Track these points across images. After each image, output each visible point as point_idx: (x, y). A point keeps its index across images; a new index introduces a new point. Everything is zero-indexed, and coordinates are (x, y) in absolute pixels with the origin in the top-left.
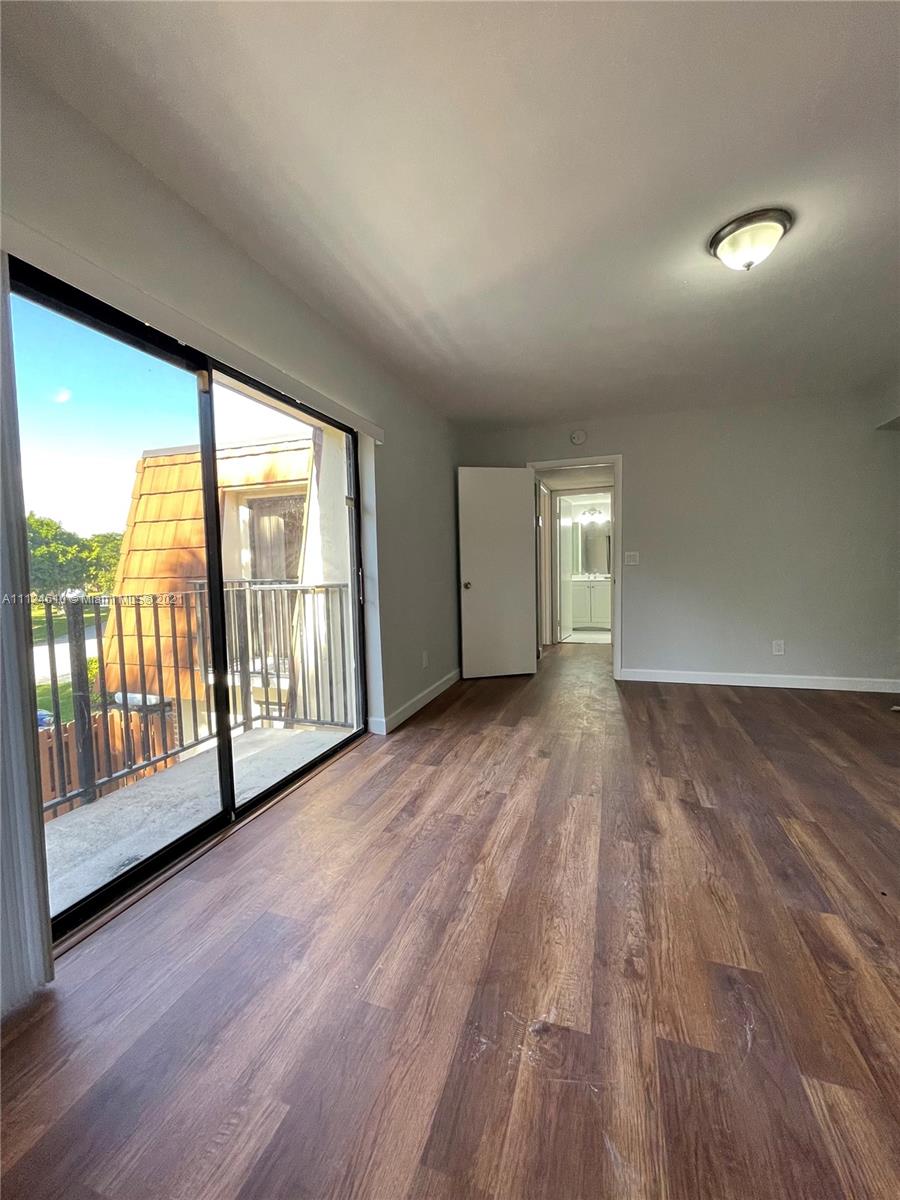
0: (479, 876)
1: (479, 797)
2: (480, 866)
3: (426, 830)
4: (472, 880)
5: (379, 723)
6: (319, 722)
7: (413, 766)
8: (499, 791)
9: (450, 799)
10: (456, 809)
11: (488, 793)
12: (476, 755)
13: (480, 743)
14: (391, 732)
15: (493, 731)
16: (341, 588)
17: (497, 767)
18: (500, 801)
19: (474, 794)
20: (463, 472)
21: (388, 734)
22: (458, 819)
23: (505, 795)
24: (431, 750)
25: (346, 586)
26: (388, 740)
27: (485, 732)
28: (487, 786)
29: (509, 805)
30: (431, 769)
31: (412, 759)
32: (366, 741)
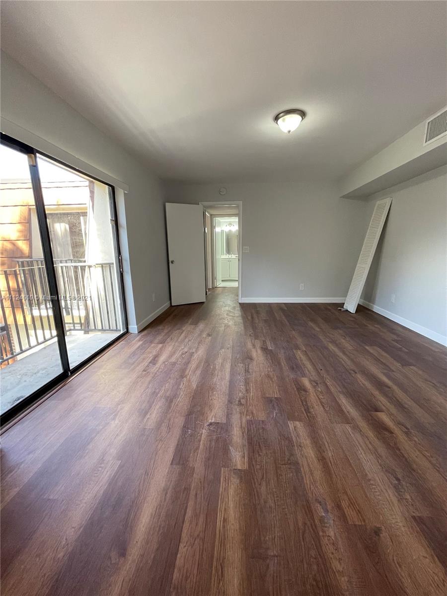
0: (185, 383)
1: (183, 354)
2: (185, 379)
3: (161, 369)
4: (182, 384)
5: (134, 328)
6: (103, 330)
7: (153, 345)
8: (191, 351)
9: (170, 356)
10: (173, 360)
11: (186, 352)
12: (180, 338)
13: (182, 333)
14: (140, 332)
15: (187, 328)
16: (110, 265)
17: (190, 342)
18: (192, 354)
19: (180, 353)
20: (168, 205)
21: (139, 332)
22: (174, 364)
23: (193, 353)
24: (159, 338)
25: (113, 264)
26: (138, 335)
27: (184, 328)
28: (186, 350)
29: (196, 356)
30: (161, 345)
31: (151, 342)
32: (128, 337)
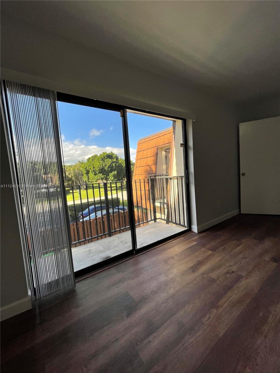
0: (211, 316)
1: (228, 273)
2: (215, 311)
3: (196, 281)
4: (208, 316)
5: (195, 228)
6: (176, 223)
7: (203, 249)
8: (240, 273)
9: (212, 270)
10: (214, 275)
11: (233, 272)
12: (234, 251)
13: (239, 245)
17: (244, 260)
18: (239, 278)
19: (225, 271)
21: (198, 233)
22: (213, 281)
23: (242, 277)
24: (213, 244)
25: (183, 177)
27: (243, 241)
28: (234, 269)
29: (243, 283)
30: (210, 252)
31: (204, 246)
32: (189, 234)
